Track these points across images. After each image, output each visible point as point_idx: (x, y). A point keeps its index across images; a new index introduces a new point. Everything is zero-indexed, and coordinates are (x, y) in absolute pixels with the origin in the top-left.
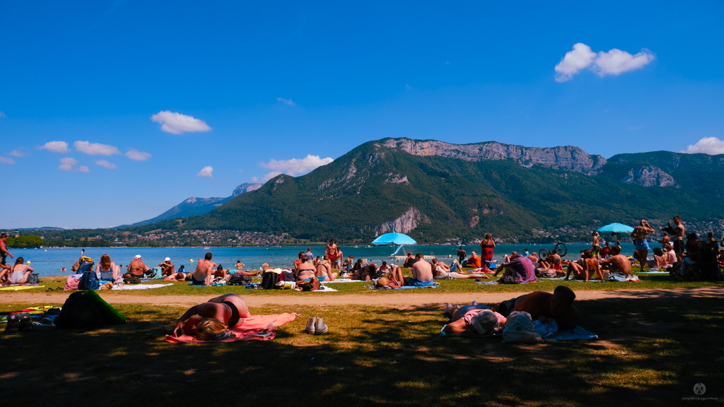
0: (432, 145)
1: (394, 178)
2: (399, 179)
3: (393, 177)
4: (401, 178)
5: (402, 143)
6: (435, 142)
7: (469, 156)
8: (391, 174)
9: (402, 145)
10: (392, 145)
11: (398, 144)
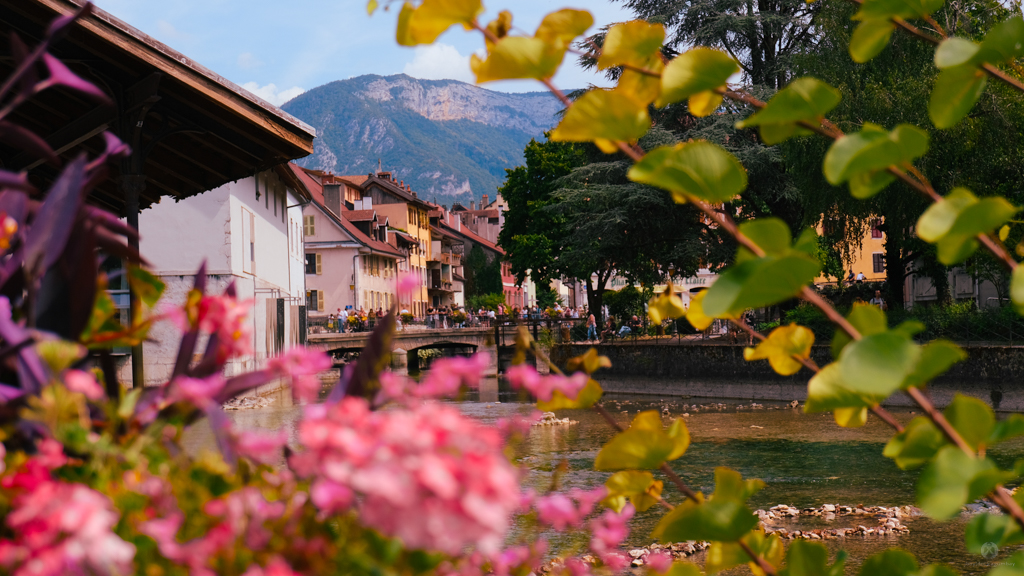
0: (455, 95)
1: (446, 183)
2: (456, 187)
3: (441, 182)
4: (459, 184)
5: (402, 89)
6: (460, 87)
7: (533, 124)
8: (437, 175)
9: (404, 94)
10: (382, 94)
11: (394, 92)
